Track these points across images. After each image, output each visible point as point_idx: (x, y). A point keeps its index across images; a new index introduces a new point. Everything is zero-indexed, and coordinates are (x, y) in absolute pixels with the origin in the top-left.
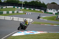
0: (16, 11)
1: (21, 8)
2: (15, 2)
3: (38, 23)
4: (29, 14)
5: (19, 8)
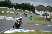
0: (8, 11)
1: (13, 9)
2: (8, 3)
3: (27, 22)
4: (19, 14)
5: (11, 9)
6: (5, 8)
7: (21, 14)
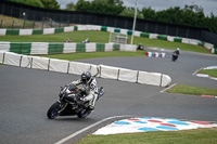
0: (111, 44)
1: (130, 34)
2: (110, 9)
3: (192, 89)
4: (157, 54)
5: (124, 31)
6: (99, 28)
7: (163, 54)
